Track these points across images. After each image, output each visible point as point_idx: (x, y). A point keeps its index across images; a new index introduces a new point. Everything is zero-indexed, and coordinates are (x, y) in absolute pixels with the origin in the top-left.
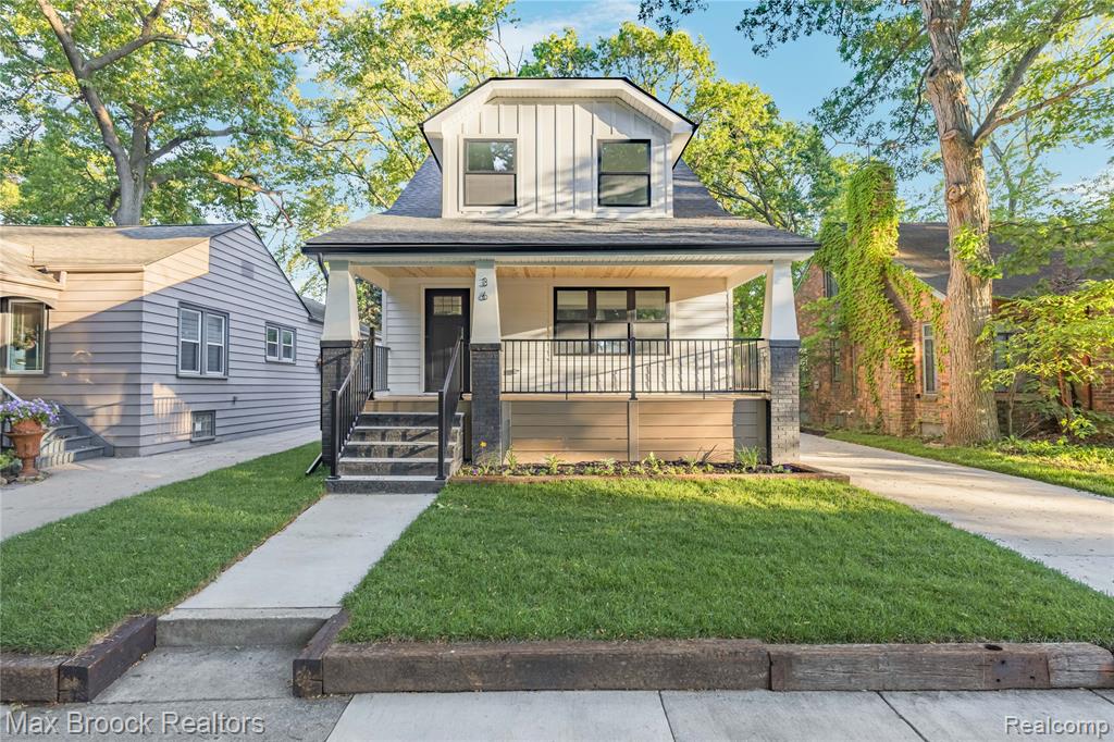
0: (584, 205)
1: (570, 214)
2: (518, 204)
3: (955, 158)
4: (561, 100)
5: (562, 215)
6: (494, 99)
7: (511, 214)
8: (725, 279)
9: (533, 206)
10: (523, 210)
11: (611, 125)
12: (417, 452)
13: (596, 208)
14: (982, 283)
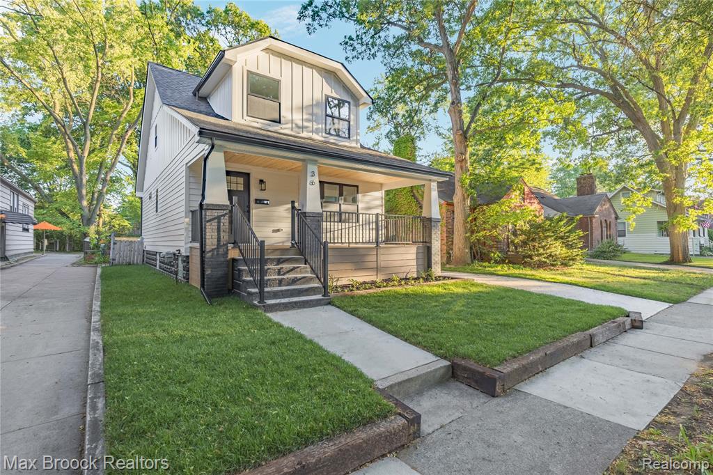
0: (317, 131)
1: (310, 135)
2: (282, 122)
3: (461, 142)
4: (306, 64)
5: (305, 134)
6: (266, 50)
7: (276, 127)
8: (382, 185)
9: (289, 126)
10: (284, 126)
11: (331, 87)
12: (296, 281)
13: (324, 134)
14: (467, 198)
